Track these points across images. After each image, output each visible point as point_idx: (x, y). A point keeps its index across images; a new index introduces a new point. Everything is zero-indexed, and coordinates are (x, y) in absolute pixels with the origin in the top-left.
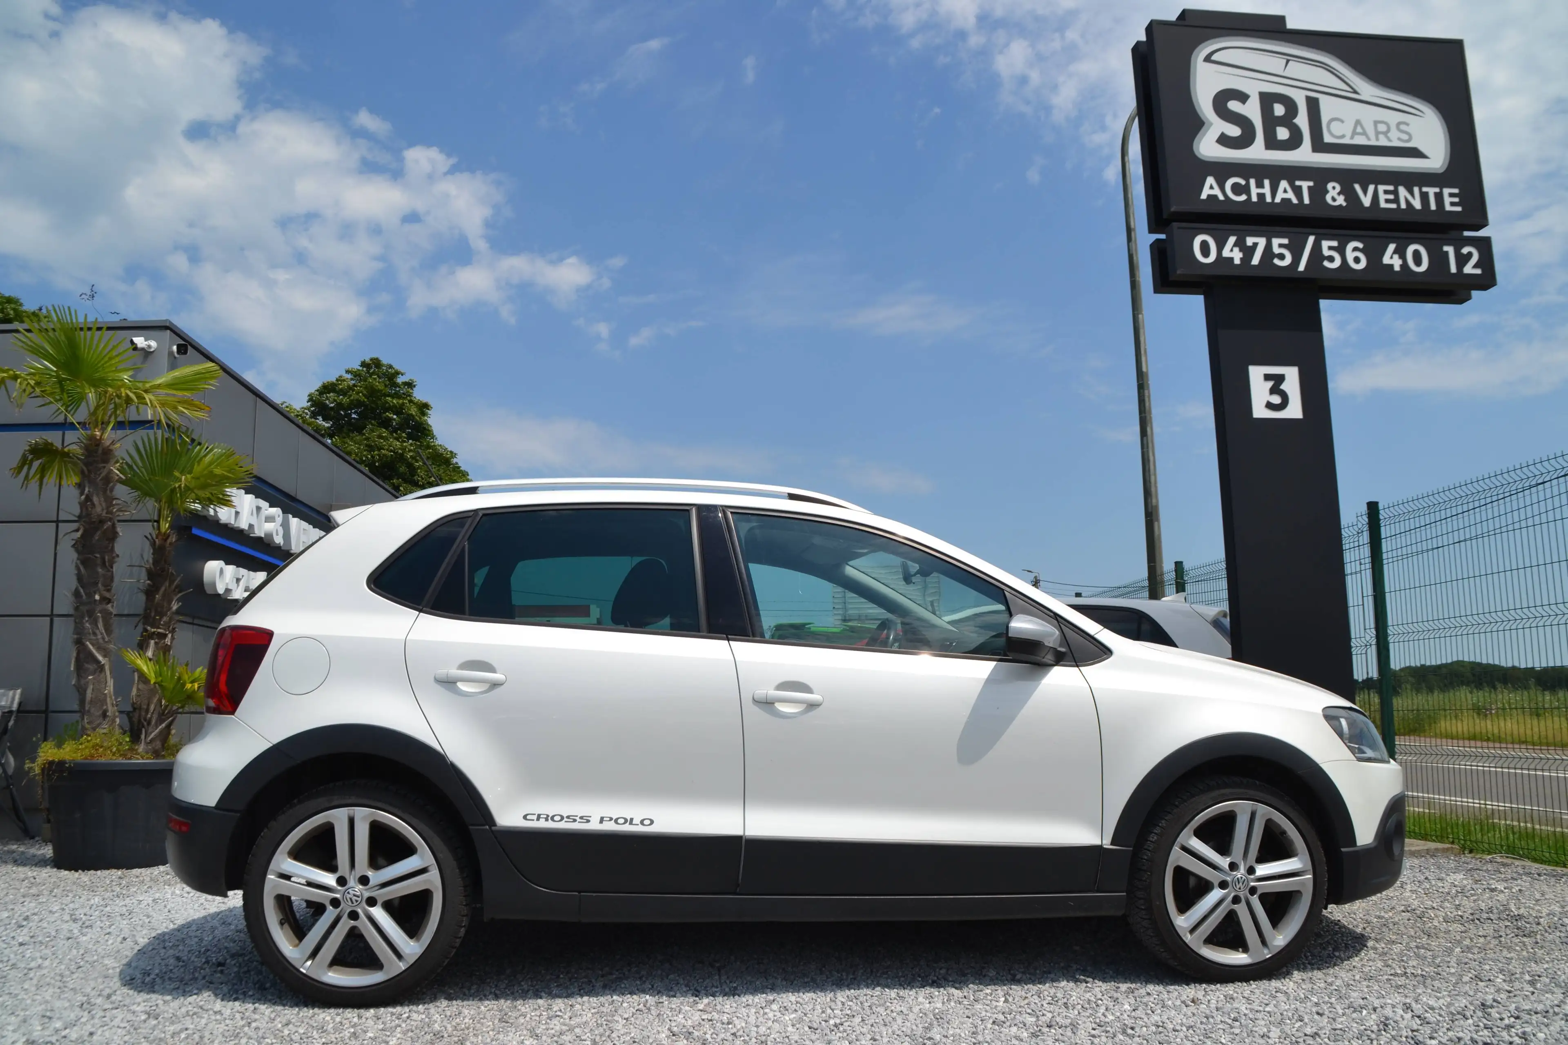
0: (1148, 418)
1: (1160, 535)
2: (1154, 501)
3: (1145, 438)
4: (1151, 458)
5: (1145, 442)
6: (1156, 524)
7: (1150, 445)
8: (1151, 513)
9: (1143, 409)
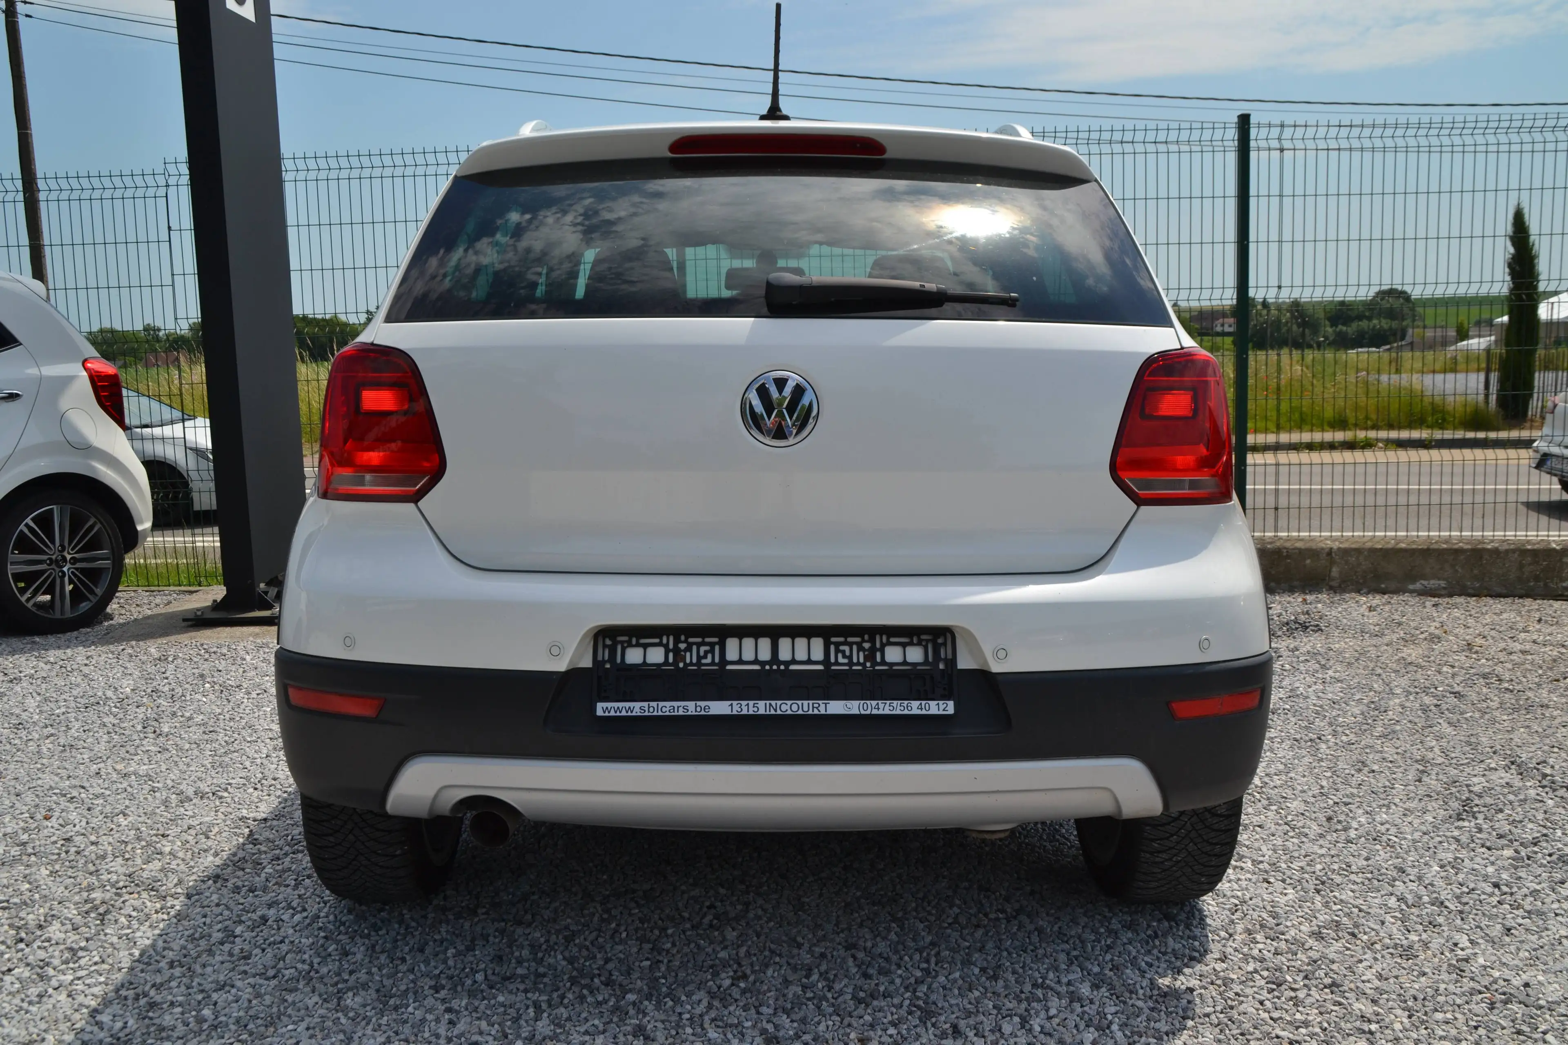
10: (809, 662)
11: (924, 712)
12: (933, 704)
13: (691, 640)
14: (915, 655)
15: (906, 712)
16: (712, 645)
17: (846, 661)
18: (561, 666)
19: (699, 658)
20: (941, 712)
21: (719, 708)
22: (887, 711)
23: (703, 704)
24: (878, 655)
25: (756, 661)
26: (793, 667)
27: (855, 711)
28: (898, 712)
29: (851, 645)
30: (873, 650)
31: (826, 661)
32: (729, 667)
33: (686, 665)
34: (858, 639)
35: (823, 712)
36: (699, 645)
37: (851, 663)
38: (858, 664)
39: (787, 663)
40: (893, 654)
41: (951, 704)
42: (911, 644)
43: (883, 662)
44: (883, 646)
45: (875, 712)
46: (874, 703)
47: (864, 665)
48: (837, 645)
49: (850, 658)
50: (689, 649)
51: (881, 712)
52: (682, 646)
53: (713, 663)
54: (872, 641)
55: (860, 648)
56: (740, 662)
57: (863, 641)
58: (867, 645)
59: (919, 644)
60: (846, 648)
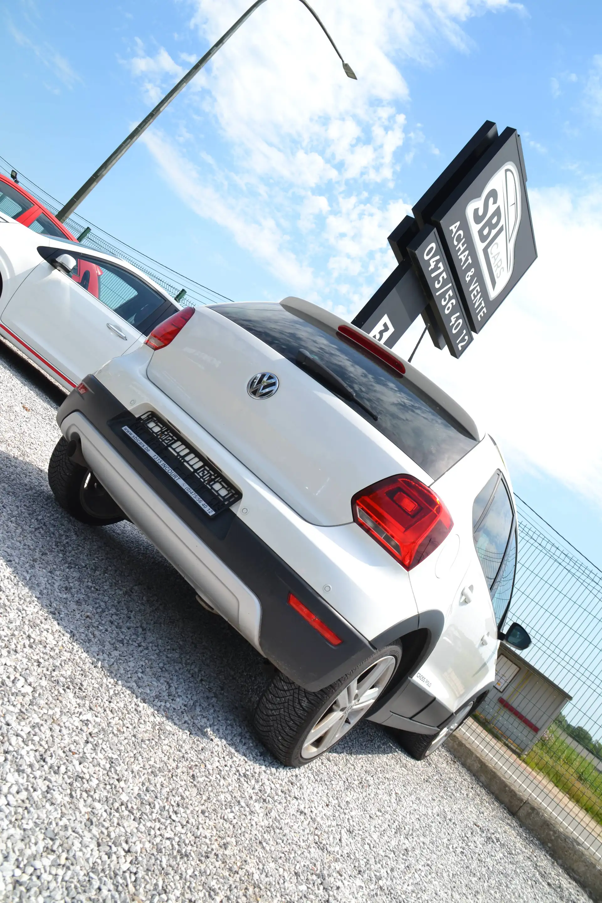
0: (140, 132)
1: (91, 190)
2: (105, 172)
3: (129, 140)
4: (123, 152)
5: (128, 142)
6: (95, 183)
7: (129, 145)
8: (98, 176)
9: (142, 126)
10: (191, 466)
11: (203, 507)
12: (208, 507)
13: (170, 434)
14: (223, 493)
15: (198, 502)
16: (173, 439)
17: (201, 475)
18: (129, 408)
19: (166, 439)
20: (207, 512)
21: (152, 453)
22: (192, 496)
23: (149, 448)
24: (213, 482)
25: (178, 453)
26: (185, 464)
27: (184, 488)
28: (195, 500)
29: (209, 472)
30: (213, 480)
31: (195, 471)
32: (170, 448)
33: (160, 438)
34: (213, 473)
35: (175, 479)
36: (170, 436)
37: (202, 477)
38: (204, 479)
39: (185, 461)
40: (217, 486)
41: (214, 513)
42: (226, 489)
43: (211, 486)
44: (217, 482)
45: (189, 493)
46: (192, 491)
47: (205, 481)
48: (205, 469)
49: (204, 476)
50: (166, 435)
51: (191, 495)
52: (166, 433)
53: (166, 443)
54: (216, 478)
55: (210, 476)
56: (174, 449)
57: (213, 475)
58: (213, 477)
59: (228, 491)
60: (206, 472)
